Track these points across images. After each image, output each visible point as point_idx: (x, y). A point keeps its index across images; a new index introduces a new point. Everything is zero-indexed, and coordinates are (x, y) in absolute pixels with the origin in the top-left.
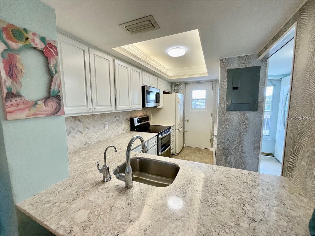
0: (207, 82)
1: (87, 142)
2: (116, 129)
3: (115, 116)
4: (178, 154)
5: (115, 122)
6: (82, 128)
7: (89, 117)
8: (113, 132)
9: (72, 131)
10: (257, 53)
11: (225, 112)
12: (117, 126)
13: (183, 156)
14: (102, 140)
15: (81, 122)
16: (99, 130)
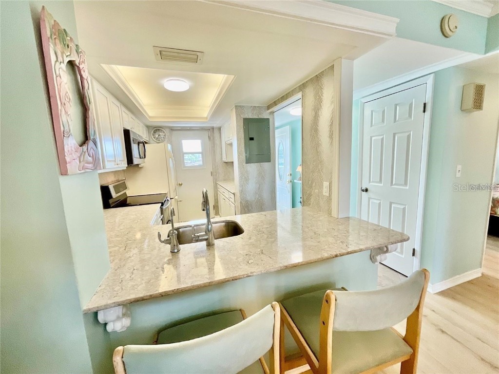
0: (202, 129)
10: (266, 105)
11: (244, 164)
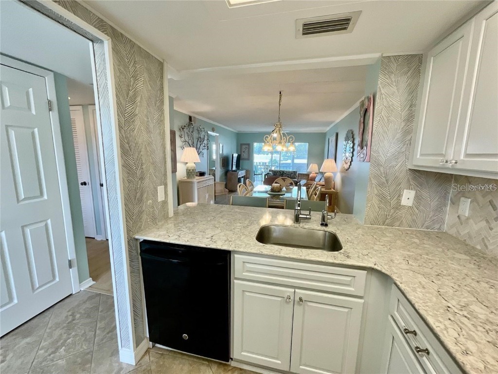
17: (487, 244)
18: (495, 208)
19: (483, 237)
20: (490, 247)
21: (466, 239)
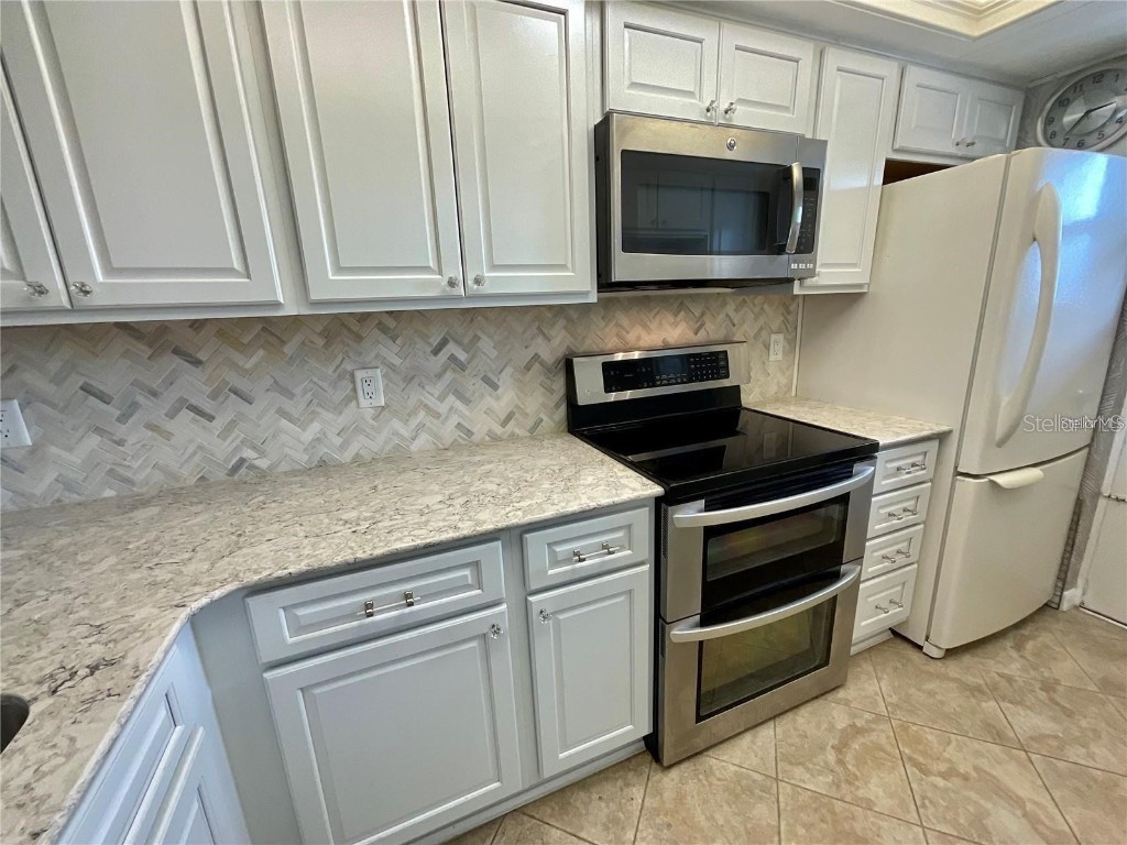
1: (242, 461)
2: (443, 408)
3: (435, 341)
4: (951, 653)
5: (439, 376)
6: (208, 390)
7: (245, 341)
8: (421, 426)
9: (140, 399)
12: (451, 398)
13: (993, 691)
14: (349, 460)
15: (197, 363)
16: (319, 410)
17: (129, 474)
18: (104, 398)
19: (109, 467)
20: (140, 477)
21: (57, 496)
